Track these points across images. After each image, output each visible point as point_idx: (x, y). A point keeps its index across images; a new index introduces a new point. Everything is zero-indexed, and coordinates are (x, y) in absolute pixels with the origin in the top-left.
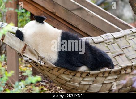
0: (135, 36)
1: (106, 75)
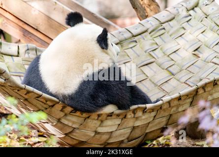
0: (136, 41)
1: (139, 114)
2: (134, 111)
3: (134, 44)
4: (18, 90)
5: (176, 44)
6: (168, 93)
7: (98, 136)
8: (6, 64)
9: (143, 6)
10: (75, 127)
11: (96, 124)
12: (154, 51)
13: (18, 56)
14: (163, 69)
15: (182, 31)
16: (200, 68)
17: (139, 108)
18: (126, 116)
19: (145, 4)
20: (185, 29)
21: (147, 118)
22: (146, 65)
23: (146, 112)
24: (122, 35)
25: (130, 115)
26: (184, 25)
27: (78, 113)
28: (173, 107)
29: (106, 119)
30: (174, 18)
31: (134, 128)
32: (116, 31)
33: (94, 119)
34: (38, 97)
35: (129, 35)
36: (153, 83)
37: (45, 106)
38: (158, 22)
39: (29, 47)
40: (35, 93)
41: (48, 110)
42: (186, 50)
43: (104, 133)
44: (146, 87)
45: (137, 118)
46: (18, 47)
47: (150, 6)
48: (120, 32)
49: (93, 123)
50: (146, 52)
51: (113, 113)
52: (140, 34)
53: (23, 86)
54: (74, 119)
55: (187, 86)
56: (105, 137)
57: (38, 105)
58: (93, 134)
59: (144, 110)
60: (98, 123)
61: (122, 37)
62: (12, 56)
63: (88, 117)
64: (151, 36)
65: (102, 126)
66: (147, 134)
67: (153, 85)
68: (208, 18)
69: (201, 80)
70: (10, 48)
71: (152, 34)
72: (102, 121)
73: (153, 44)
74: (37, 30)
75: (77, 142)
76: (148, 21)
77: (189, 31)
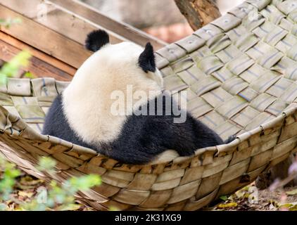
0: (192, 60)
2: (201, 157)
3: (190, 64)
4: (39, 144)
5: (248, 58)
6: (243, 128)
7: (154, 196)
8: (16, 108)
9: (196, 10)
10: (121, 187)
11: (149, 179)
12: (219, 72)
13: (31, 96)
14: (233, 95)
15: (254, 40)
16: (284, 89)
17: (207, 151)
18: (190, 164)
19: (198, 7)
20: (257, 37)
21: (219, 165)
22: (210, 91)
23: (217, 156)
24: (172, 52)
25: (196, 163)
26: (255, 31)
27: (125, 167)
28: (254, 146)
29: (164, 171)
30: (241, 23)
31: (202, 180)
32: (163, 49)
33: (146, 173)
34: (67, 151)
35: (182, 52)
36: (221, 115)
37: (78, 162)
38: (219, 31)
39: (46, 82)
40: (62, 145)
41: (83, 166)
42: (262, 66)
43: (162, 192)
44: (212, 122)
45: (206, 167)
46: (31, 82)
47: (205, 8)
48: (168, 50)
49: (146, 179)
50: (206, 73)
51: (172, 161)
52: (196, 50)
53: (45, 137)
54: (119, 176)
55: (269, 115)
56: (164, 197)
57: (68, 162)
58: (147, 195)
59: (215, 155)
60: (154, 178)
61: (172, 56)
62: (22, 96)
63: (139, 172)
64: (212, 51)
65: (159, 182)
66: (221, 186)
67: (221, 119)
68: (288, 18)
69: (287, 105)
70: (19, 86)
71: (212, 48)
72: (158, 175)
73: (215, 61)
74: (51, 56)
75: (127, 207)
76: (206, 31)
77: (263, 39)
